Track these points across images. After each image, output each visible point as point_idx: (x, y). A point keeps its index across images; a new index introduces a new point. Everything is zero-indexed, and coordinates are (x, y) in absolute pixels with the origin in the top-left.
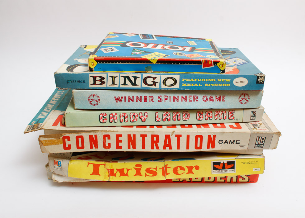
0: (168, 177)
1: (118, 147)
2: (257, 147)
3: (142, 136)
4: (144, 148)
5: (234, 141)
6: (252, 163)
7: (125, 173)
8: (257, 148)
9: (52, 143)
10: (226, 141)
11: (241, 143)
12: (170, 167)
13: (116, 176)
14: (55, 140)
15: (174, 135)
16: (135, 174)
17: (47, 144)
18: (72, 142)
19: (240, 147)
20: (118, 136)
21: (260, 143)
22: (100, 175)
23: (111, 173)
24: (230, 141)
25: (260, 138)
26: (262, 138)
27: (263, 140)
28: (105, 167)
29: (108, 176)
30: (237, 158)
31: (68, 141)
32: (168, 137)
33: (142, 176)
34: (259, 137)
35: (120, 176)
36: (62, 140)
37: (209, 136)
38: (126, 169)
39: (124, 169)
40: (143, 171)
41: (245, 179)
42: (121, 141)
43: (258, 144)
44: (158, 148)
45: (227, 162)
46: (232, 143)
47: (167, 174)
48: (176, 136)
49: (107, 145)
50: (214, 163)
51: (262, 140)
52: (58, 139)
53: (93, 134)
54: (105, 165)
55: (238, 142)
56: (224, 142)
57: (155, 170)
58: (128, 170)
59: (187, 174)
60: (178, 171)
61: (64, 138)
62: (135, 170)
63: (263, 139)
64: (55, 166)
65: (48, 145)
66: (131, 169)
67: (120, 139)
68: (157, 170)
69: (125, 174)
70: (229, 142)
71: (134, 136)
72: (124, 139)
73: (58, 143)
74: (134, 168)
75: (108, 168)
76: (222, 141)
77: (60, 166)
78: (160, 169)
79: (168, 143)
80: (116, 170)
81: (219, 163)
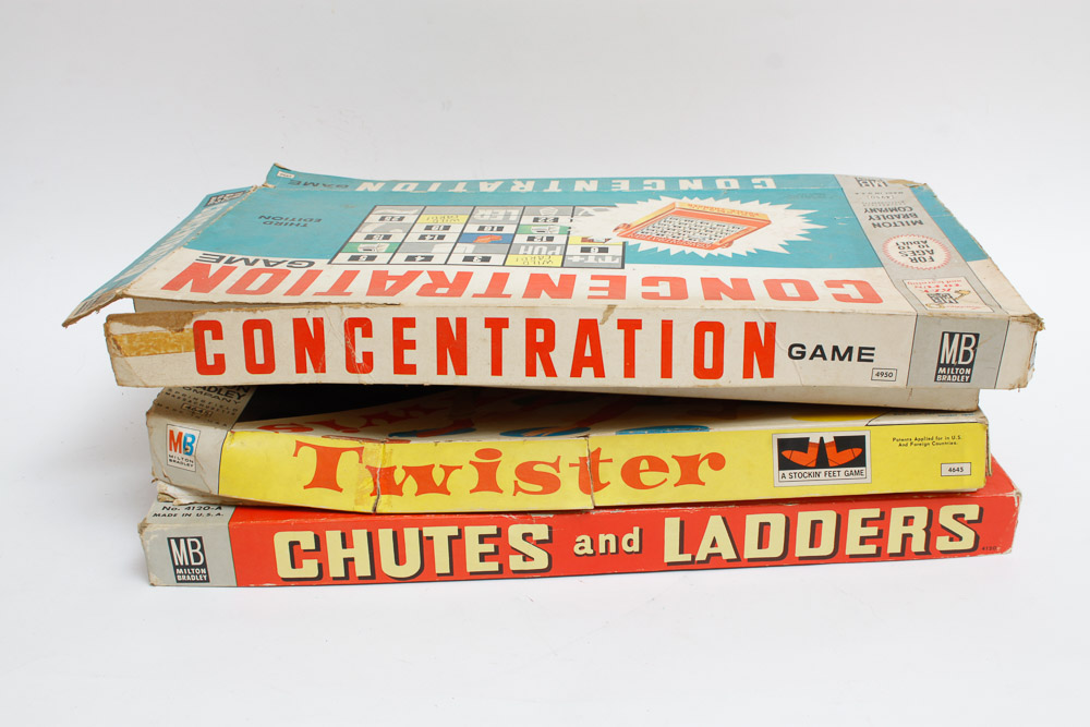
0: (604, 498)
1: (400, 367)
2: (944, 377)
3: (489, 322)
4: (497, 369)
5: (850, 349)
6: (935, 441)
7: (438, 482)
8: (946, 381)
9: (155, 348)
10: (819, 347)
11: (880, 359)
12: (610, 461)
13: (401, 494)
14: (167, 336)
15: (612, 322)
16: (474, 484)
17: (134, 349)
18: (231, 346)
19: (875, 377)
20: (401, 324)
21: (957, 359)
22: (341, 490)
23: (385, 481)
24: (836, 349)
25: (957, 336)
26: (964, 337)
27: (969, 349)
28: (361, 458)
29: (371, 495)
30: (872, 423)
31: (214, 338)
32: (588, 329)
33: (501, 492)
34: (952, 335)
35: (416, 495)
36: (192, 335)
37: (751, 328)
38: (441, 466)
39: (433, 466)
40: (506, 475)
41: (960, 538)
42: (412, 345)
43: (950, 365)
44: (550, 372)
45: (835, 438)
46: (842, 359)
47: (600, 486)
48: (622, 324)
49: (359, 359)
50: (784, 444)
51: (963, 348)
52: (178, 331)
53: (309, 315)
54: (360, 450)
55: (865, 354)
56: (809, 352)
57: (552, 471)
58: (448, 470)
59: (676, 485)
60: (641, 474)
61: (200, 327)
62: (474, 471)
63: (968, 342)
64: (173, 453)
65: (138, 354)
66: (460, 467)
67: (408, 334)
68: (558, 471)
69: (438, 485)
70: (828, 353)
71: (462, 322)
72: (424, 337)
73: (175, 348)
74: (471, 463)
75: (372, 465)
76: (803, 347)
77: (190, 454)
78: (571, 465)
79: (588, 353)
80: (403, 473)
81: (801, 444)
